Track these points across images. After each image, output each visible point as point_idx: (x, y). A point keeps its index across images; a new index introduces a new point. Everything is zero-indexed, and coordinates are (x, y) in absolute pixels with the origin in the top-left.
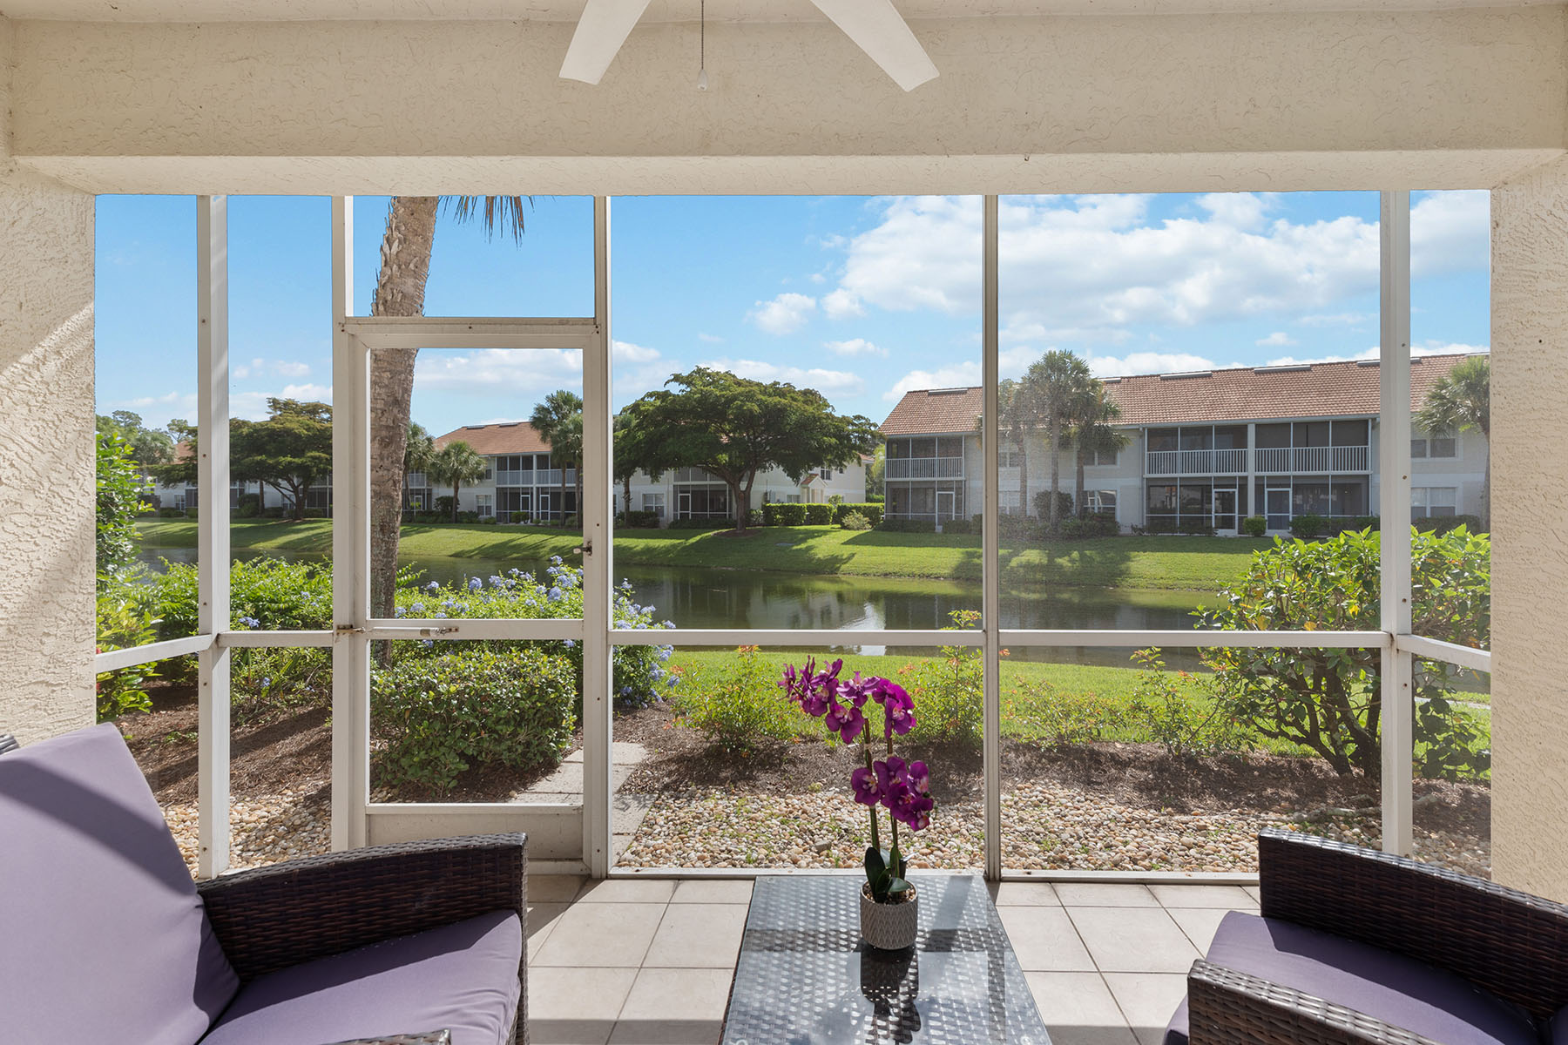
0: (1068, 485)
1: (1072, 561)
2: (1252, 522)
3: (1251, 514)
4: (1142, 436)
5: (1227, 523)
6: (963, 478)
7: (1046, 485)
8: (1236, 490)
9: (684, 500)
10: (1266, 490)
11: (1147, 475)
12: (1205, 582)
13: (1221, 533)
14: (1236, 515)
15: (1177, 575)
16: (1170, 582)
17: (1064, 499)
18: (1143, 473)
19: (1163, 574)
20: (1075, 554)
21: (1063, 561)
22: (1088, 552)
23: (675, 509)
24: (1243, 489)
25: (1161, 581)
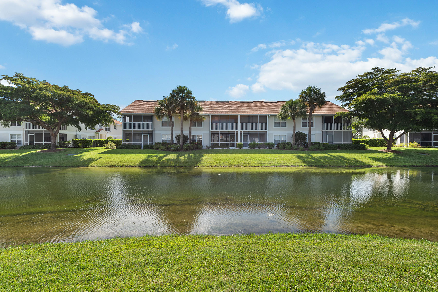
0: (186, 133)
1: (185, 158)
2: (239, 145)
3: (239, 142)
4: (209, 118)
5: (233, 145)
6: (152, 130)
7: (179, 133)
8: (235, 135)
9: (31, 138)
10: (243, 135)
11: (211, 130)
12: (226, 164)
13: (231, 148)
14: (235, 142)
15: (217, 161)
16: (215, 164)
17: (185, 138)
18: (210, 129)
19: (213, 162)
20: (186, 155)
21: (182, 158)
22: (190, 155)
23: (26, 141)
24: (237, 134)
25: (212, 164)
